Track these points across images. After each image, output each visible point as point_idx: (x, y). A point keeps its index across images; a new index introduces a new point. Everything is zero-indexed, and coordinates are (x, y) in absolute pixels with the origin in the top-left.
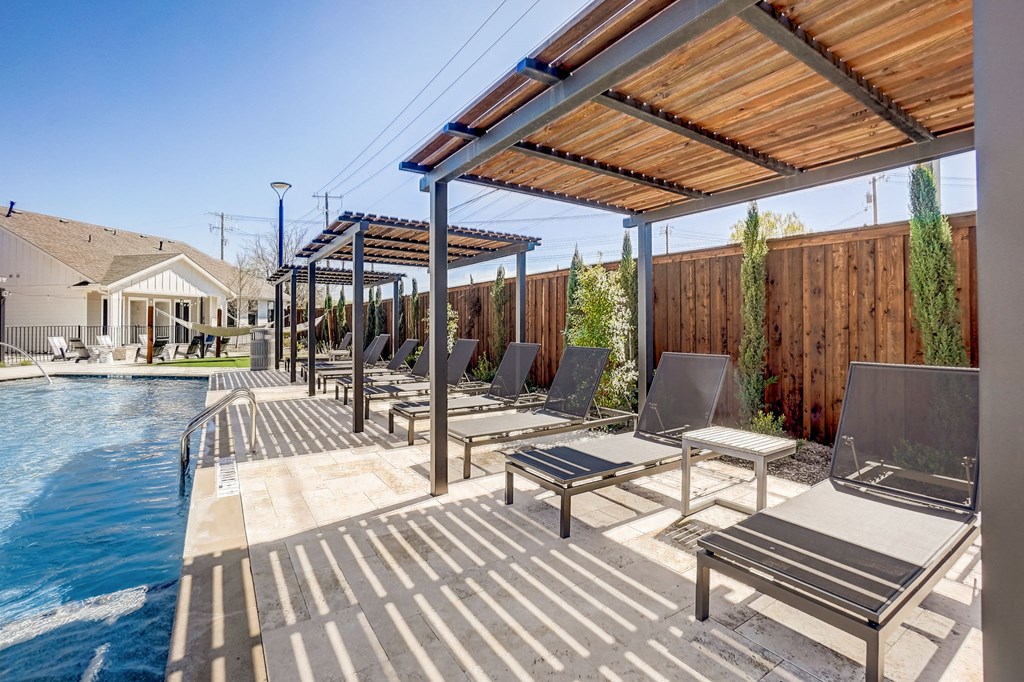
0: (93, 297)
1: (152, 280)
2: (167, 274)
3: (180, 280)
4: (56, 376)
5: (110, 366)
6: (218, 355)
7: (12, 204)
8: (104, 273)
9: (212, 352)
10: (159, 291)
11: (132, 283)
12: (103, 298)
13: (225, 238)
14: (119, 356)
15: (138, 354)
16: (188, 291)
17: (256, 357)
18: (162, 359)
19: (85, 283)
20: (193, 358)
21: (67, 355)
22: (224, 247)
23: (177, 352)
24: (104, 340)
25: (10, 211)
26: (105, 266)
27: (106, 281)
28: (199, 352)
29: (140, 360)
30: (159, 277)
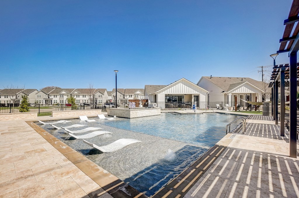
0: (225, 95)
1: (238, 89)
2: (242, 87)
3: (246, 89)
4: (216, 112)
5: (227, 111)
6: (256, 110)
7: (211, 76)
8: (227, 89)
9: (254, 109)
10: (241, 92)
11: (234, 91)
12: (227, 95)
13: (264, 74)
14: (229, 109)
15: (234, 109)
16: (249, 91)
17: (265, 111)
18: (239, 110)
19: (224, 92)
20: (248, 111)
21: (219, 108)
22: (263, 77)
23: (244, 109)
24: (227, 105)
25: (211, 77)
26: (228, 87)
27: (227, 91)
28: (250, 109)
29: (234, 110)
30: (240, 88)
